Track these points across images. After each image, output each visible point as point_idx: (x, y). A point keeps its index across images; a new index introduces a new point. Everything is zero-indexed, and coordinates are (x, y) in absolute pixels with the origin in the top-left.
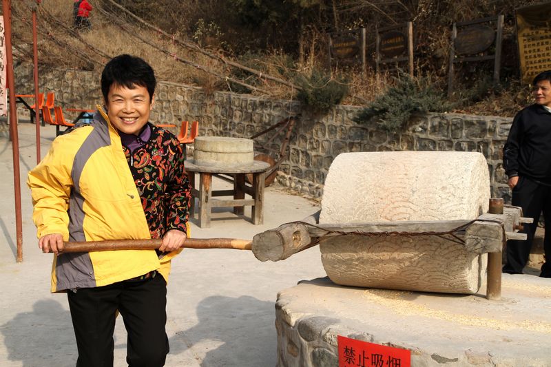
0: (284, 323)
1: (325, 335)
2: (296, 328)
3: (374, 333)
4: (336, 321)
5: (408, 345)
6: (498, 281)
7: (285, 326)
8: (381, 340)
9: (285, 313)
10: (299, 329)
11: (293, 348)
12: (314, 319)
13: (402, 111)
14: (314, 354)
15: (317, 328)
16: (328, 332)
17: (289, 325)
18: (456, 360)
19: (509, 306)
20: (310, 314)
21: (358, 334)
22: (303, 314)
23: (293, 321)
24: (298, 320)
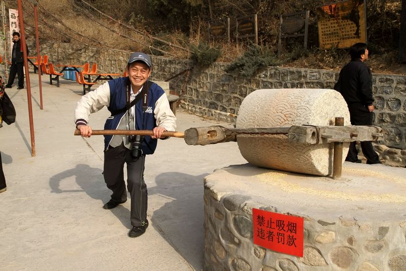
0: (212, 198)
1: (244, 207)
2: (221, 202)
3: (276, 206)
4: (248, 198)
5: (301, 214)
6: (340, 168)
7: (213, 201)
8: (283, 211)
9: (212, 192)
10: (224, 203)
11: (219, 215)
12: (234, 196)
13: (253, 65)
14: (235, 219)
15: (237, 202)
16: (245, 205)
17: (216, 200)
18: (334, 224)
19: (348, 183)
20: (229, 193)
21: (266, 207)
22: (225, 193)
23: (219, 198)
24: (223, 197)
